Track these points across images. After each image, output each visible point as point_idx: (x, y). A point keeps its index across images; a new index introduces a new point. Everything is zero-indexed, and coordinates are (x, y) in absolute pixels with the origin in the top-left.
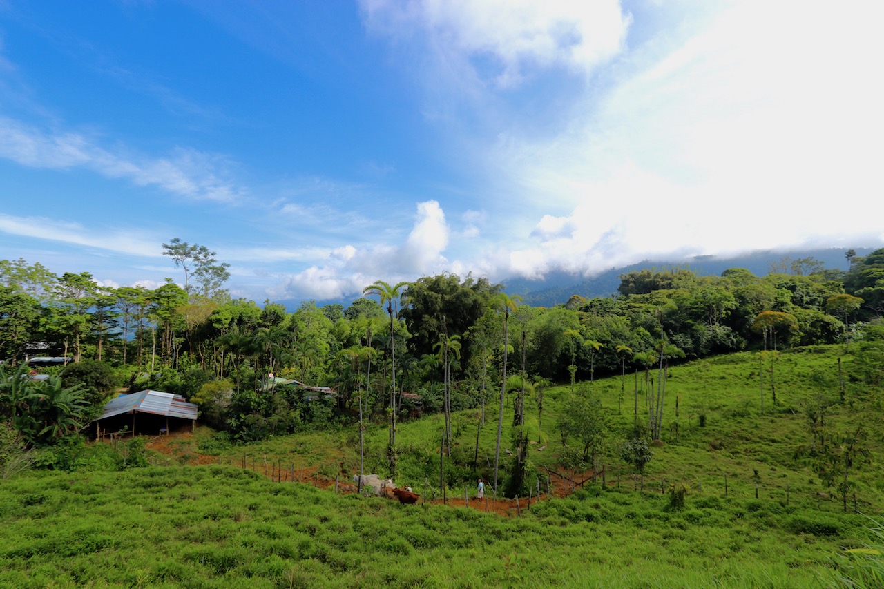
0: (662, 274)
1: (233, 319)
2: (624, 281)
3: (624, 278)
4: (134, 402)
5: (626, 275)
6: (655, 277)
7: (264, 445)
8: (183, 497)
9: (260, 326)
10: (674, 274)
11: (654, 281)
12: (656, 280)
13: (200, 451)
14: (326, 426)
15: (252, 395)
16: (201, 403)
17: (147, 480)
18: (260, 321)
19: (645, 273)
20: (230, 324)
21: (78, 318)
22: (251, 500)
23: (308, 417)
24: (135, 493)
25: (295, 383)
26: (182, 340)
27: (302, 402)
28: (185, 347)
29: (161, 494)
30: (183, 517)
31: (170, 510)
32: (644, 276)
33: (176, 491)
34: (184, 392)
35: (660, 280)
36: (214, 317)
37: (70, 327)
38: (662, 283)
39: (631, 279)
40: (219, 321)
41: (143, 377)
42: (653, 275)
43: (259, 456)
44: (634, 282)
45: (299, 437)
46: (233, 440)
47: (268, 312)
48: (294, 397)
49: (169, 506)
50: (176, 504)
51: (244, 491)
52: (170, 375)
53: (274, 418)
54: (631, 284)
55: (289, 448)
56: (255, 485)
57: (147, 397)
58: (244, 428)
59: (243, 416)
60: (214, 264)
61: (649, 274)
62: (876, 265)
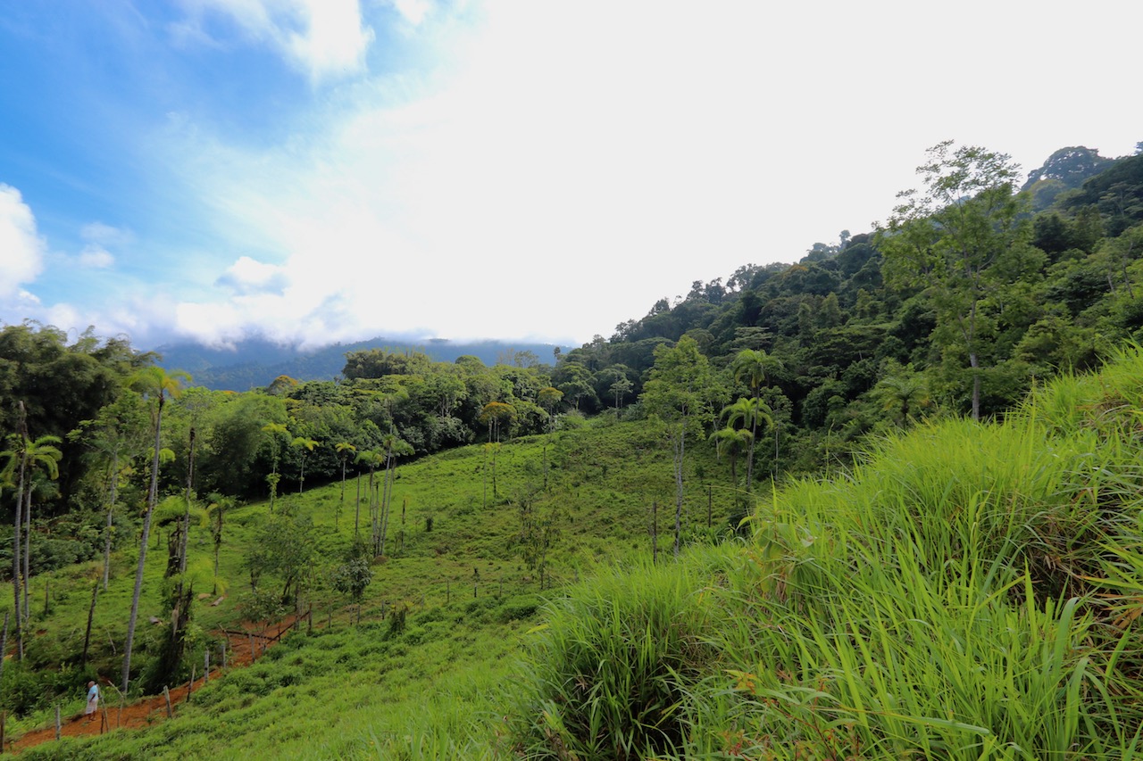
0: (395, 357)
2: (350, 361)
3: (351, 358)
5: (354, 354)
6: (388, 359)
10: (409, 357)
11: (386, 364)
12: (388, 362)
19: (377, 353)
32: (375, 356)
35: (392, 363)
38: (395, 366)
39: (360, 360)
42: (385, 355)
44: (363, 364)
54: (359, 366)
61: (381, 354)
62: (573, 362)
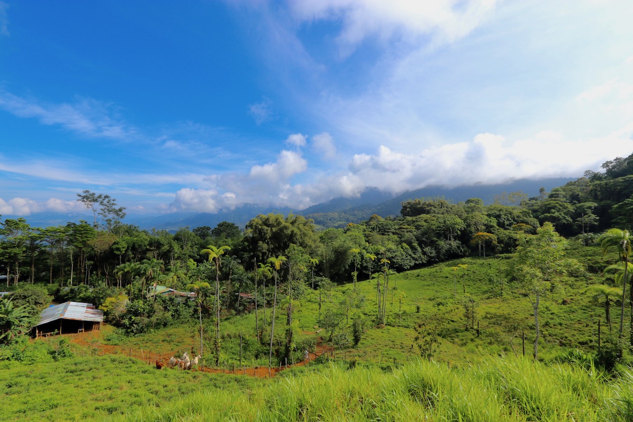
0: (427, 203)
1: (128, 247)
2: (403, 207)
3: (404, 205)
4: (61, 312)
5: (405, 202)
6: (423, 204)
7: (146, 337)
8: (94, 378)
9: (148, 250)
10: (435, 202)
11: (422, 207)
12: (423, 206)
13: (105, 343)
14: (188, 321)
15: (140, 303)
16: (106, 311)
17: (73, 368)
18: (148, 247)
19: (417, 201)
20: (126, 251)
21: (16, 250)
22: (130, 377)
23: (176, 316)
24: (67, 376)
25: (170, 291)
26: (92, 262)
27: (173, 306)
28: (94, 268)
29: (82, 377)
30: (94, 389)
31: (87, 386)
32: (416, 204)
33: (90, 374)
34: (94, 302)
36: (114, 247)
37: (10, 257)
38: (427, 208)
39: (408, 206)
40: (118, 249)
41: (66, 290)
42: (422, 203)
43: (142, 345)
44: (410, 208)
45: (170, 330)
46: (127, 334)
47: (153, 241)
48: (168, 303)
49: (87, 384)
50: (91, 382)
51: (128, 372)
52: (84, 289)
53: (154, 319)
54: (408, 209)
55: (162, 338)
56: (134, 368)
57: (69, 307)
58: (134, 325)
59: (133, 317)
60: (114, 207)
61: (419, 202)
62: (553, 198)
